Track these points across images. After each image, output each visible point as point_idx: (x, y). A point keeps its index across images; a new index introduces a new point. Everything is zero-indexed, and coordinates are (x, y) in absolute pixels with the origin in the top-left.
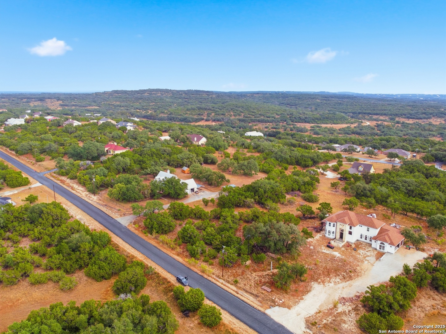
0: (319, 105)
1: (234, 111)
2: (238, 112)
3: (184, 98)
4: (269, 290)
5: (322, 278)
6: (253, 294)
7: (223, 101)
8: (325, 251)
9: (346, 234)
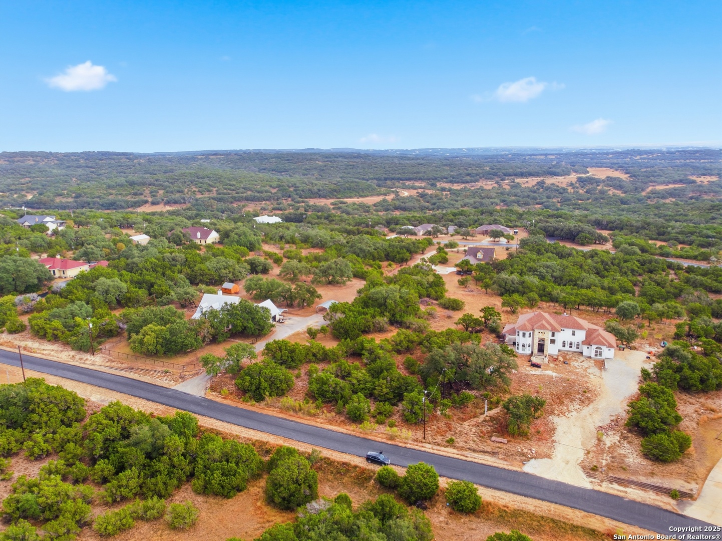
0: (323, 170)
1: (196, 184)
2: (205, 186)
3: (87, 167)
4: (505, 441)
5: (557, 408)
6: (488, 452)
7: (165, 169)
8: (533, 372)
9: (547, 344)
